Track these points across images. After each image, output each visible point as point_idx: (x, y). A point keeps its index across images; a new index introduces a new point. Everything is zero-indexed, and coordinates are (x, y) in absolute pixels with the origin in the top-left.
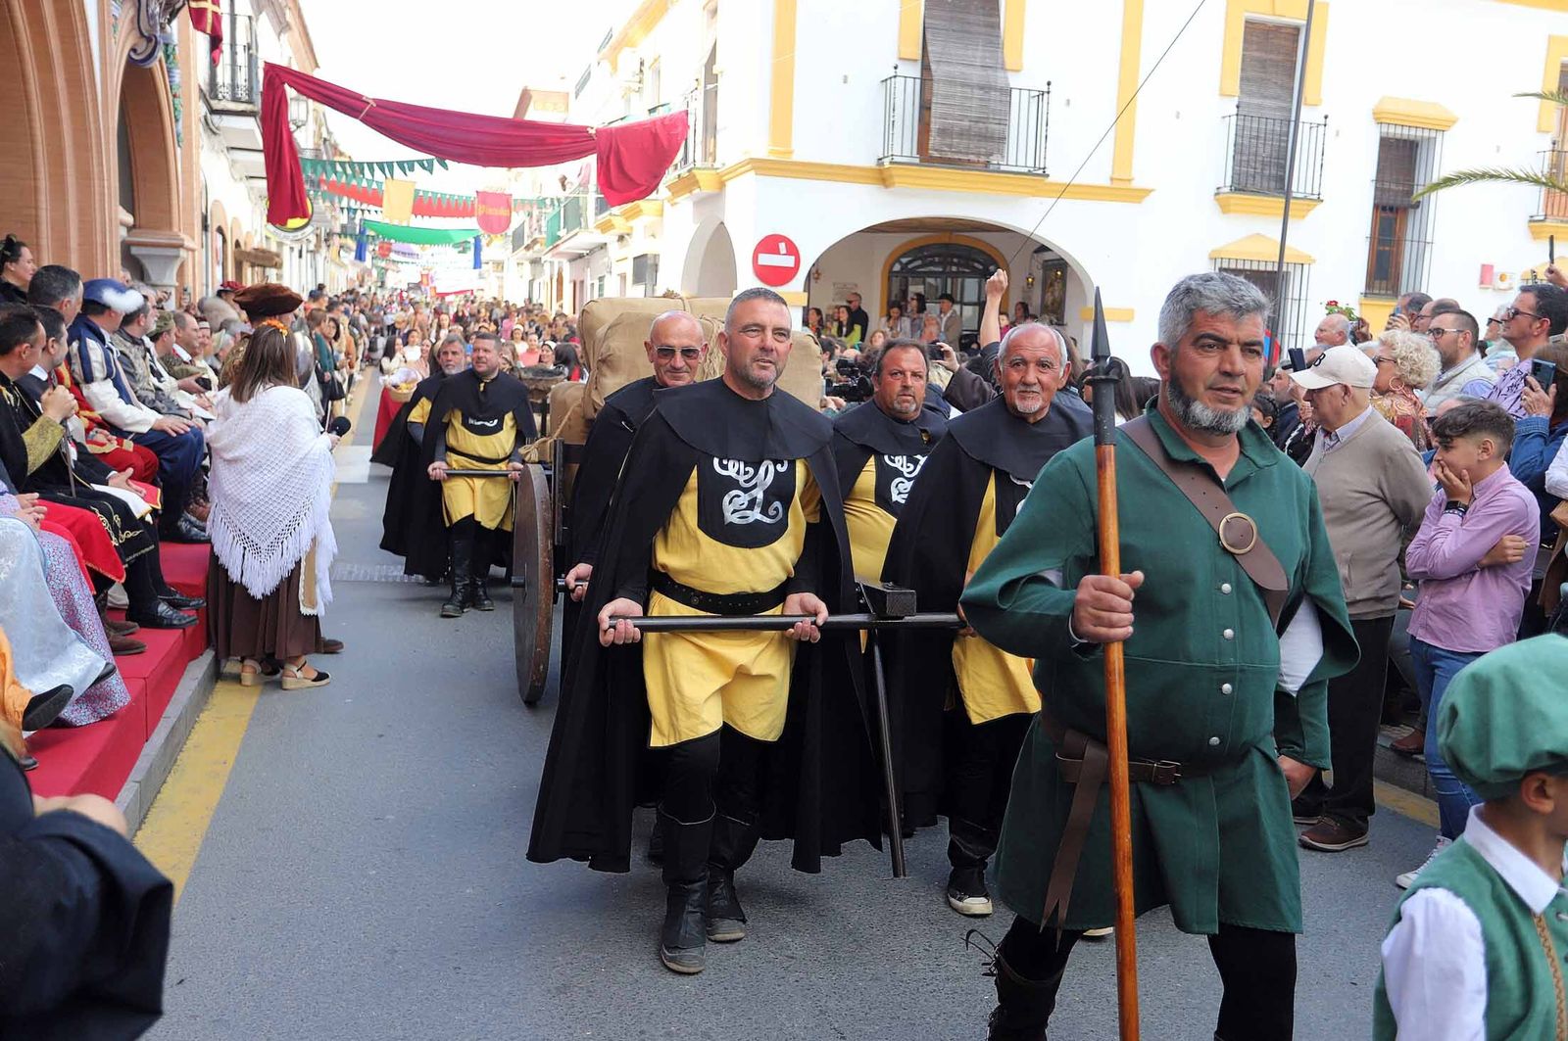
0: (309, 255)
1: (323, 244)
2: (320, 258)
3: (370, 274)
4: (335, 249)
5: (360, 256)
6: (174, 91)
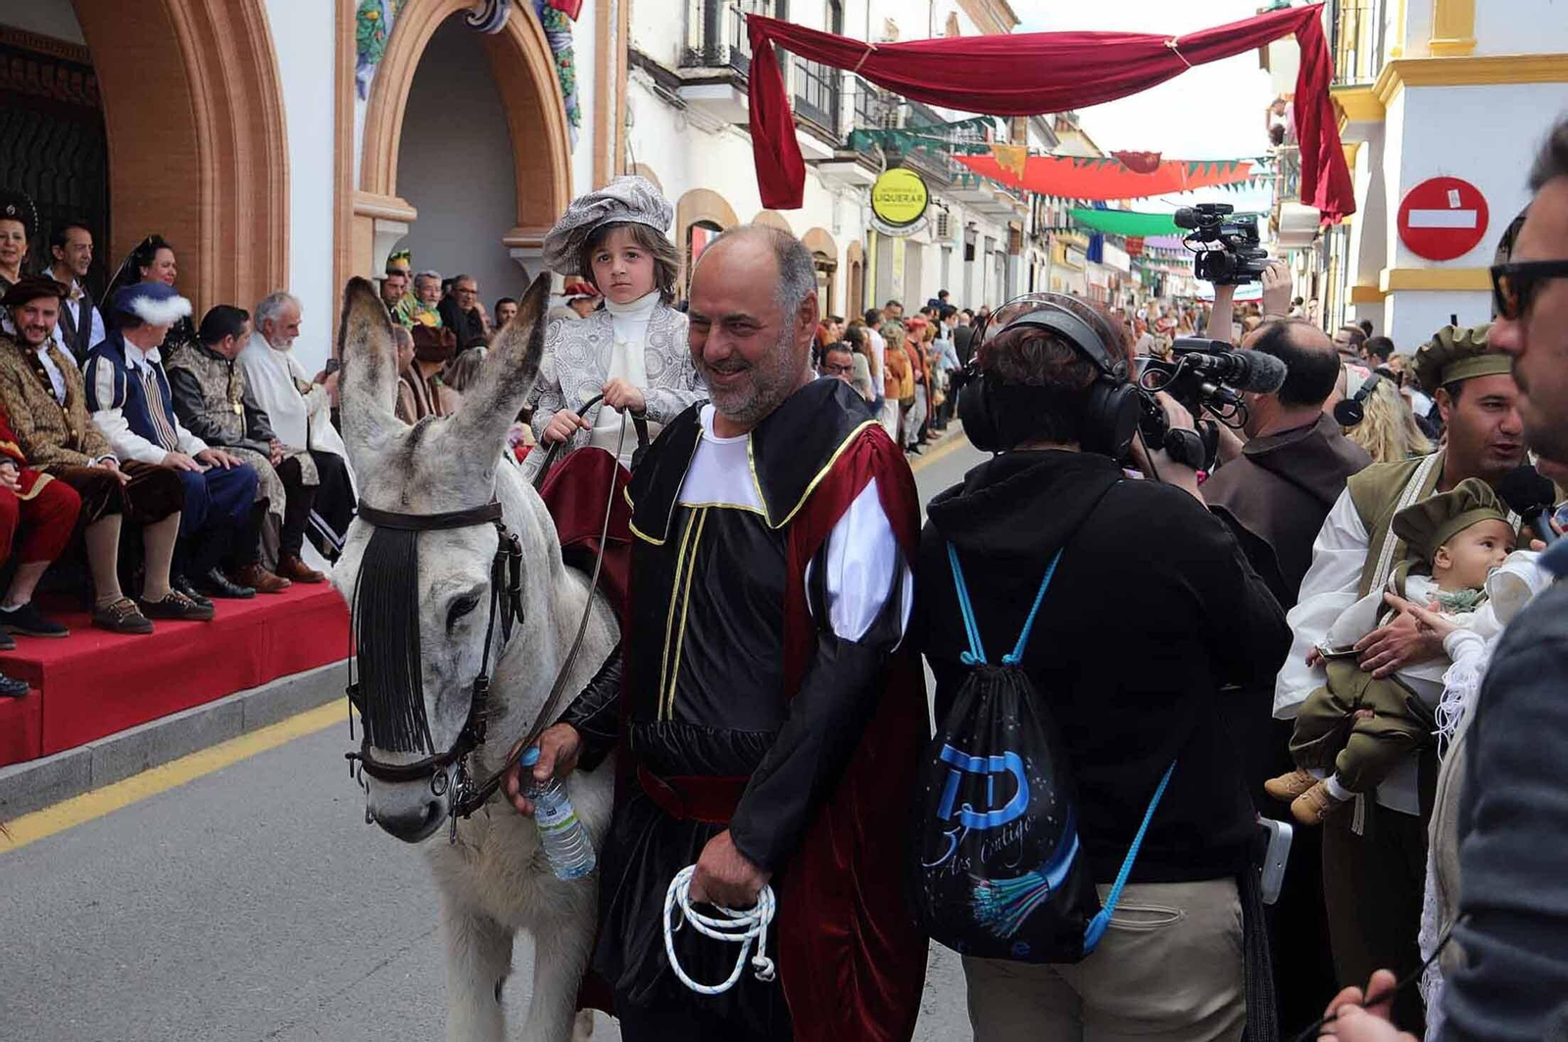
0: (991, 259)
1: (1030, 243)
2: (1022, 264)
3: (1125, 277)
4: (1056, 249)
6: (560, 60)
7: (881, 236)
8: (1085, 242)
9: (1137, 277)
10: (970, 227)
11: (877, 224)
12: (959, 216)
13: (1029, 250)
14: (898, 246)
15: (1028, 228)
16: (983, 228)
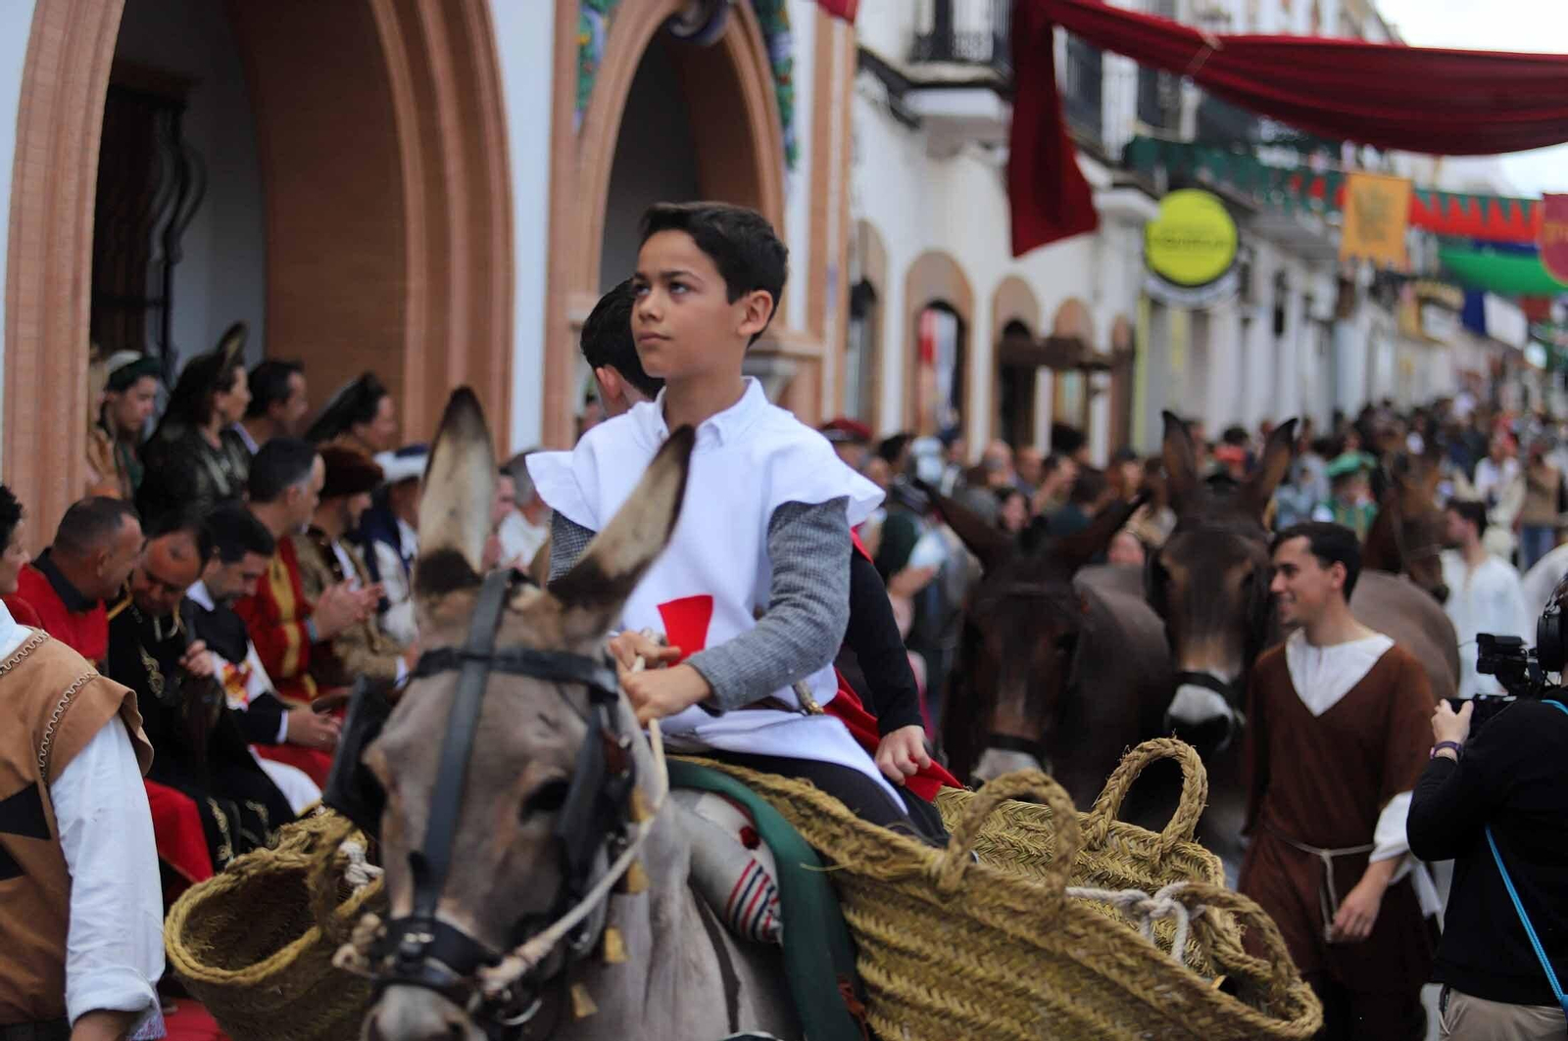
0: (1309, 331)
2: (1354, 336)
3: (1517, 355)
4: (1407, 309)
5: (1474, 320)
6: (782, 71)
7: (1156, 305)
8: (1454, 297)
9: (1536, 356)
10: (1280, 282)
11: (1154, 286)
12: (1266, 261)
13: (1368, 314)
14: (1177, 321)
15: (1364, 276)
16: (1298, 280)
